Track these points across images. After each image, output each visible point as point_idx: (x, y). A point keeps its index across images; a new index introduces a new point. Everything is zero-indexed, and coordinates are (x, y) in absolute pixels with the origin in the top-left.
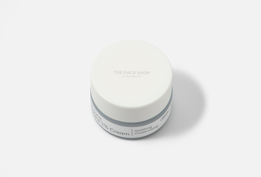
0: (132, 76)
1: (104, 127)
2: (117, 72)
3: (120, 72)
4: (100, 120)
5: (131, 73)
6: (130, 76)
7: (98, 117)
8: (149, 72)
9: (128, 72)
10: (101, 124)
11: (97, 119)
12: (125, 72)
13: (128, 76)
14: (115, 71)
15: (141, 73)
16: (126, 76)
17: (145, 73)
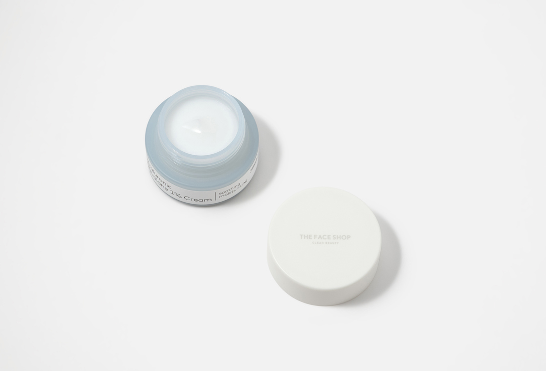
0: (326, 243)
1: (175, 196)
2: (305, 237)
3: (309, 237)
4: (167, 188)
5: (325, 237)
6: (323, 243)
7: (164, 185)
8: (349, 237)
9: (320, 237)
10: (169, 192)
11: (162, 188)
12: (315, 236)
13: (320, 243)
14: (301, 235)
15: (337, 237)
16: (318, 243)
17: (344, 237)
